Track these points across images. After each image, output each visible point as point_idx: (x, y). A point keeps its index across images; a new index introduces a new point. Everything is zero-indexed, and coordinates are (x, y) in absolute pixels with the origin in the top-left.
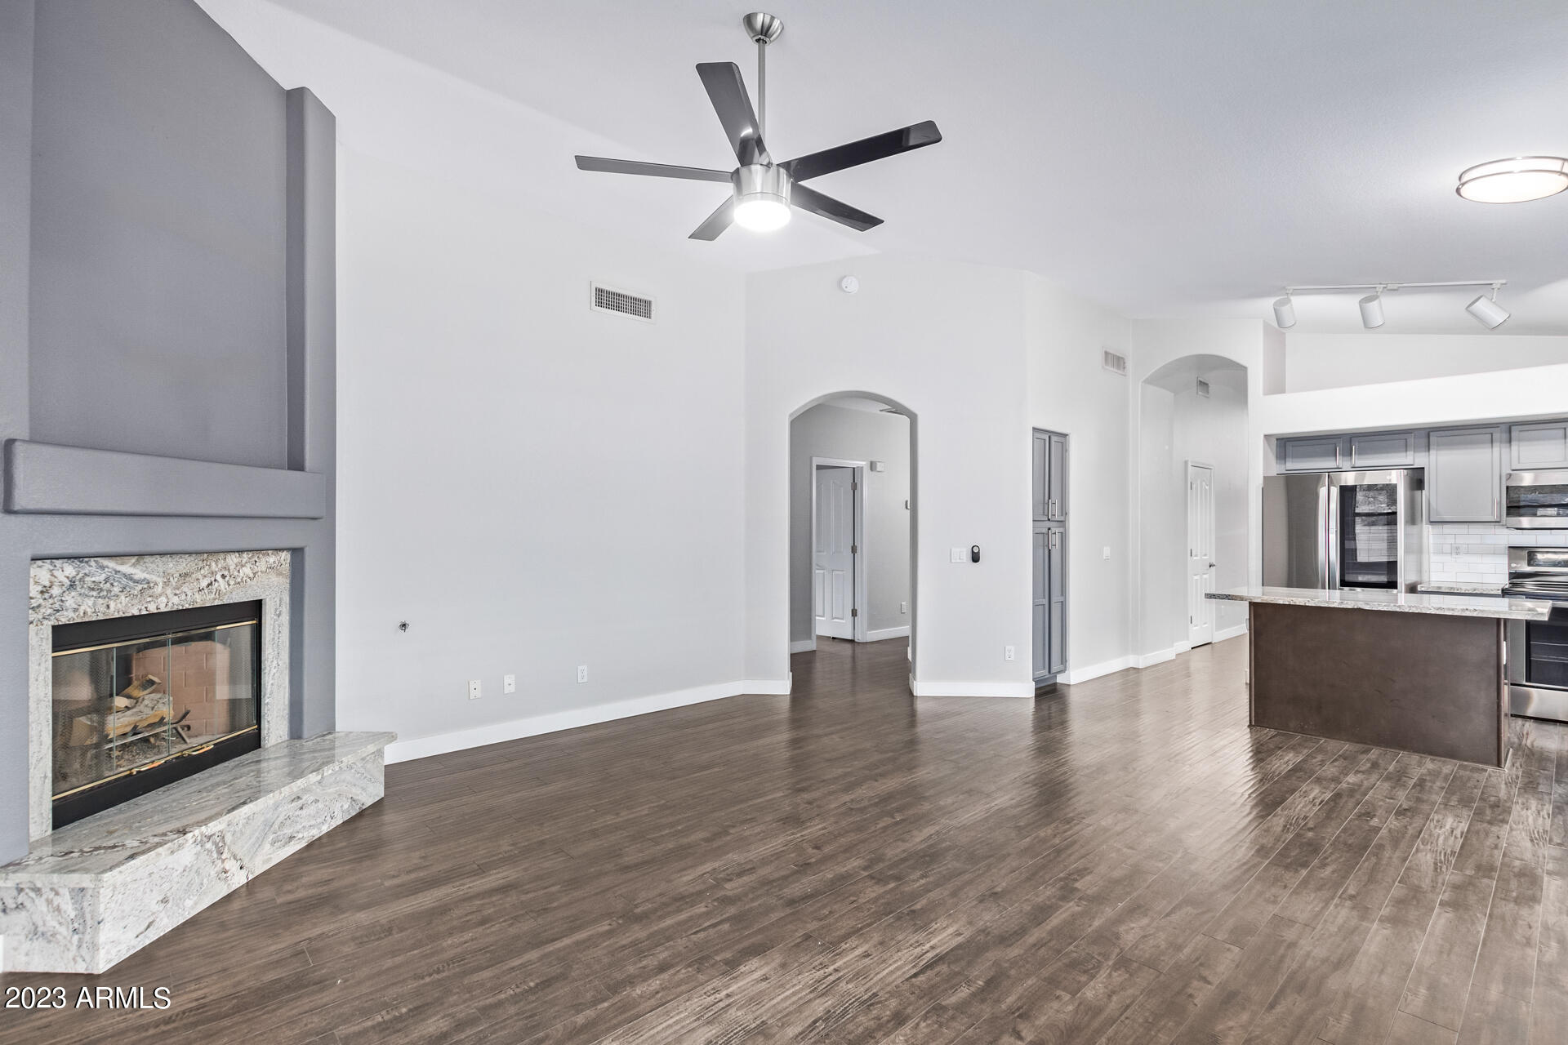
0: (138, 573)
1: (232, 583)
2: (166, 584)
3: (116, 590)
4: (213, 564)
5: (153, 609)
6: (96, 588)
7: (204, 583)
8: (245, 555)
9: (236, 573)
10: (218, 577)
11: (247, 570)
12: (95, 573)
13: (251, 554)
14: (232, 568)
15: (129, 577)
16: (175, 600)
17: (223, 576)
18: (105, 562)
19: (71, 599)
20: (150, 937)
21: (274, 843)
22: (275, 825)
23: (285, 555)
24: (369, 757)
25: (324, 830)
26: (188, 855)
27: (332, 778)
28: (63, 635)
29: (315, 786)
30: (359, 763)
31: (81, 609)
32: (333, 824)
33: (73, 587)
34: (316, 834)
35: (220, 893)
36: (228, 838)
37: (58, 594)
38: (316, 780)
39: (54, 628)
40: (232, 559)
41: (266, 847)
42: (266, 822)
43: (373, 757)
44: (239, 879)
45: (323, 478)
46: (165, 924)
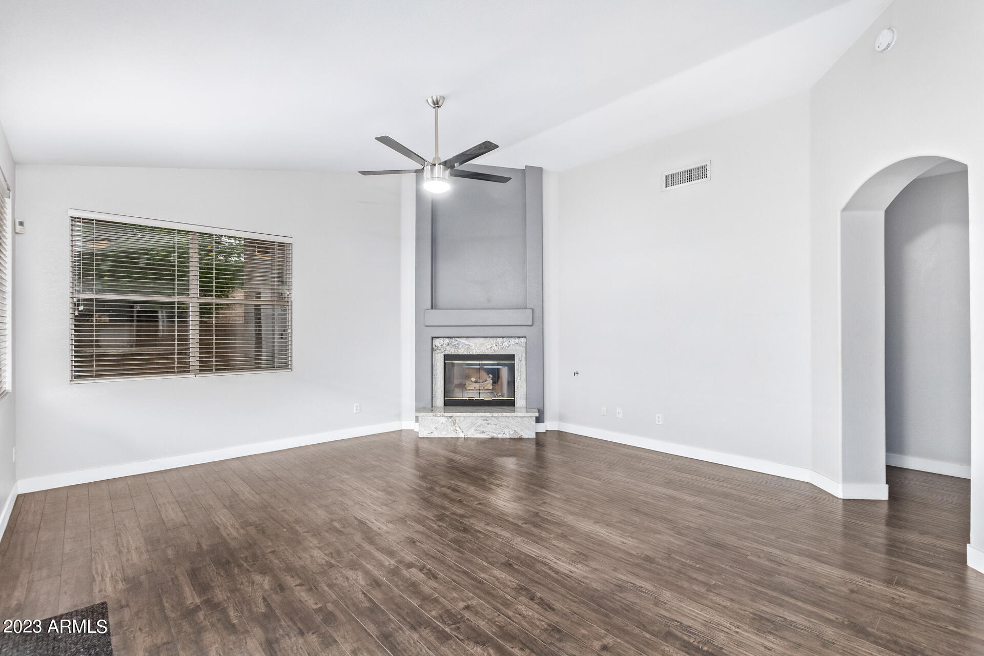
0: (466, 342)
1: (500, 348)
2: (476, 346)
3: (460, 347)
4: (492, 341)
6: (454, 345)
7: (489, 347)
8: (505, 338)
9: (501, 344)
10: (494, 345)
11: (506, 344)
12: (454, 342)
13: (507, 338)
14: (499, 343)
15: (464, 344)
16: (478, 351)
17: (496, 345)
18: (457, 339)
19: (448, 348)
20: (432, 436)
21: (475, 430)
22: (476, 425)
23: (523, 339)
24: (525, 419)
25: (500, 436)
26: (443, 420)
27: (503, 419)
28: (447, 357)
29: (494, 419)
30: (519, 419)
31: (452, 351)
32: (504, 436)
33: (448, 345)
34: (495, 436)
35: (455, 436)
36: (457, 421)
37: (445, 347)
38: (495, 417)
39: (444, 355)
40: (500, 340)
41: (472, 430)
42: (472, 422)
43: (527, 419)
44: (462, 435)
45: (531, 311)
46: (436, 435)
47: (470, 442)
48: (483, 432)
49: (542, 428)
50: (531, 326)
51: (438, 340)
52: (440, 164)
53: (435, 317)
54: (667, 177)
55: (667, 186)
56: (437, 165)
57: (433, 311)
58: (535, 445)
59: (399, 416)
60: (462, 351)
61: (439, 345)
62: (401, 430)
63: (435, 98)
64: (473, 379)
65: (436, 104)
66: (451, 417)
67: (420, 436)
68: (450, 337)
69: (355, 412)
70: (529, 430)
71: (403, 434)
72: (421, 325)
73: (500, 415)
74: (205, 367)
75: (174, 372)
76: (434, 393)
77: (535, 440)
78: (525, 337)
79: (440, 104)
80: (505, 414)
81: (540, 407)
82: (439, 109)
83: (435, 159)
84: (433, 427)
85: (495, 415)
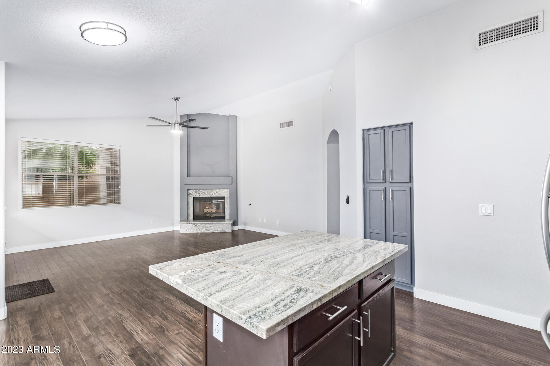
0: (203, 192)
1: (218, 194)
2: (207, 193)
3: (201, 193)
4: (215, 191)
5: (205, 196)
6: (198, 193)
7: (213, 193)
8: (220, 190)
9: (219, 192)
10: (216, 193)
11: (221, 192)
13: (222, 190)
15: (202, 192)
16: (209, 195)
18: (199, 190)
19: (195, 194)
20: (186, 232)
21: (205, 229)
22: (206, 227)
23: (228, 190)
24: (227, 224)
25: (216, 232)
26: (191, 225)
27: (217, 224)
28: (194, 198)
29: (214, 224)
30: (224, 224)
31: (197, 195)
32: (218, 232)
33: (195, 193)
34: (214, 232)
35: (196, 232)
36: (197, 226)
37: (194, 193)
38: (214, 223)
39: (194, 197)
40: (218, 190)
41: (204, 229)
42: (204, 226)
43: (228, 224)
44: (200, 232)
45: (231, 177)
46: (188, 232)
47: (203, 234)
48: (209, 230)
49: (236, 228)
50: (232, 184)
51: (191, 190)
52: (177, 124)
53: (189, 180)
54: (281, 124)
55: (281, 128)
56: (176, 124)
57: (188, 178)
58: (231, 236)
59: (173, 225)
60: (201, 195)
61: (191, 193)
62: (174, 231)
63: (176, 98)
64: (207, 208)
65: (176, 100)
66: (195, 224)
67: (181, 232)
68: (196, 189)
69: (151, 222)
70: (229, 230)
71: (175, 232)
72: (183, 184)
73: (216, 222)
74: (81, 202)
75: (67, 205)
76: (189, 214)
77: (231, 233)
78: (229, 189)
79: (178, 100)
80: (218, 222)
81: (236, 219)
82: (178, 102)
83: (176, 121)
84: (187, 228)
85: (214, 222)
